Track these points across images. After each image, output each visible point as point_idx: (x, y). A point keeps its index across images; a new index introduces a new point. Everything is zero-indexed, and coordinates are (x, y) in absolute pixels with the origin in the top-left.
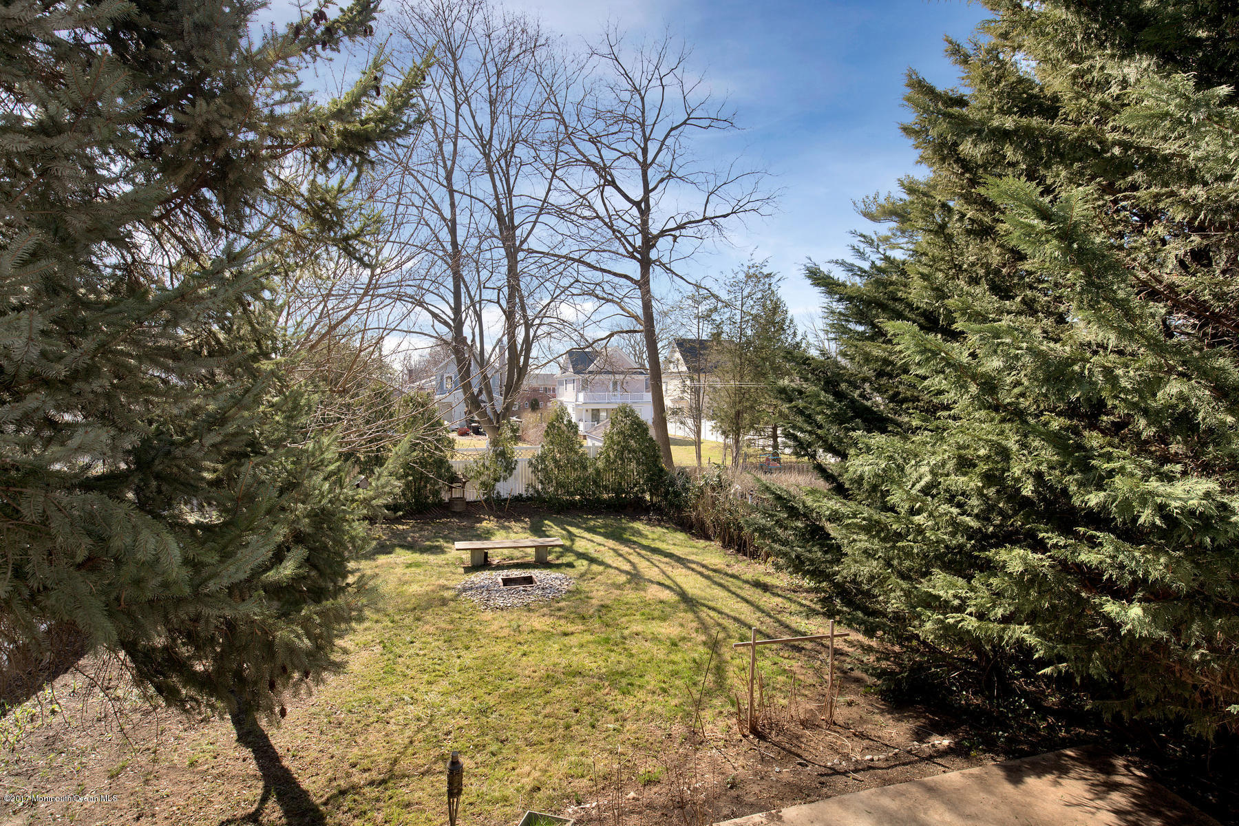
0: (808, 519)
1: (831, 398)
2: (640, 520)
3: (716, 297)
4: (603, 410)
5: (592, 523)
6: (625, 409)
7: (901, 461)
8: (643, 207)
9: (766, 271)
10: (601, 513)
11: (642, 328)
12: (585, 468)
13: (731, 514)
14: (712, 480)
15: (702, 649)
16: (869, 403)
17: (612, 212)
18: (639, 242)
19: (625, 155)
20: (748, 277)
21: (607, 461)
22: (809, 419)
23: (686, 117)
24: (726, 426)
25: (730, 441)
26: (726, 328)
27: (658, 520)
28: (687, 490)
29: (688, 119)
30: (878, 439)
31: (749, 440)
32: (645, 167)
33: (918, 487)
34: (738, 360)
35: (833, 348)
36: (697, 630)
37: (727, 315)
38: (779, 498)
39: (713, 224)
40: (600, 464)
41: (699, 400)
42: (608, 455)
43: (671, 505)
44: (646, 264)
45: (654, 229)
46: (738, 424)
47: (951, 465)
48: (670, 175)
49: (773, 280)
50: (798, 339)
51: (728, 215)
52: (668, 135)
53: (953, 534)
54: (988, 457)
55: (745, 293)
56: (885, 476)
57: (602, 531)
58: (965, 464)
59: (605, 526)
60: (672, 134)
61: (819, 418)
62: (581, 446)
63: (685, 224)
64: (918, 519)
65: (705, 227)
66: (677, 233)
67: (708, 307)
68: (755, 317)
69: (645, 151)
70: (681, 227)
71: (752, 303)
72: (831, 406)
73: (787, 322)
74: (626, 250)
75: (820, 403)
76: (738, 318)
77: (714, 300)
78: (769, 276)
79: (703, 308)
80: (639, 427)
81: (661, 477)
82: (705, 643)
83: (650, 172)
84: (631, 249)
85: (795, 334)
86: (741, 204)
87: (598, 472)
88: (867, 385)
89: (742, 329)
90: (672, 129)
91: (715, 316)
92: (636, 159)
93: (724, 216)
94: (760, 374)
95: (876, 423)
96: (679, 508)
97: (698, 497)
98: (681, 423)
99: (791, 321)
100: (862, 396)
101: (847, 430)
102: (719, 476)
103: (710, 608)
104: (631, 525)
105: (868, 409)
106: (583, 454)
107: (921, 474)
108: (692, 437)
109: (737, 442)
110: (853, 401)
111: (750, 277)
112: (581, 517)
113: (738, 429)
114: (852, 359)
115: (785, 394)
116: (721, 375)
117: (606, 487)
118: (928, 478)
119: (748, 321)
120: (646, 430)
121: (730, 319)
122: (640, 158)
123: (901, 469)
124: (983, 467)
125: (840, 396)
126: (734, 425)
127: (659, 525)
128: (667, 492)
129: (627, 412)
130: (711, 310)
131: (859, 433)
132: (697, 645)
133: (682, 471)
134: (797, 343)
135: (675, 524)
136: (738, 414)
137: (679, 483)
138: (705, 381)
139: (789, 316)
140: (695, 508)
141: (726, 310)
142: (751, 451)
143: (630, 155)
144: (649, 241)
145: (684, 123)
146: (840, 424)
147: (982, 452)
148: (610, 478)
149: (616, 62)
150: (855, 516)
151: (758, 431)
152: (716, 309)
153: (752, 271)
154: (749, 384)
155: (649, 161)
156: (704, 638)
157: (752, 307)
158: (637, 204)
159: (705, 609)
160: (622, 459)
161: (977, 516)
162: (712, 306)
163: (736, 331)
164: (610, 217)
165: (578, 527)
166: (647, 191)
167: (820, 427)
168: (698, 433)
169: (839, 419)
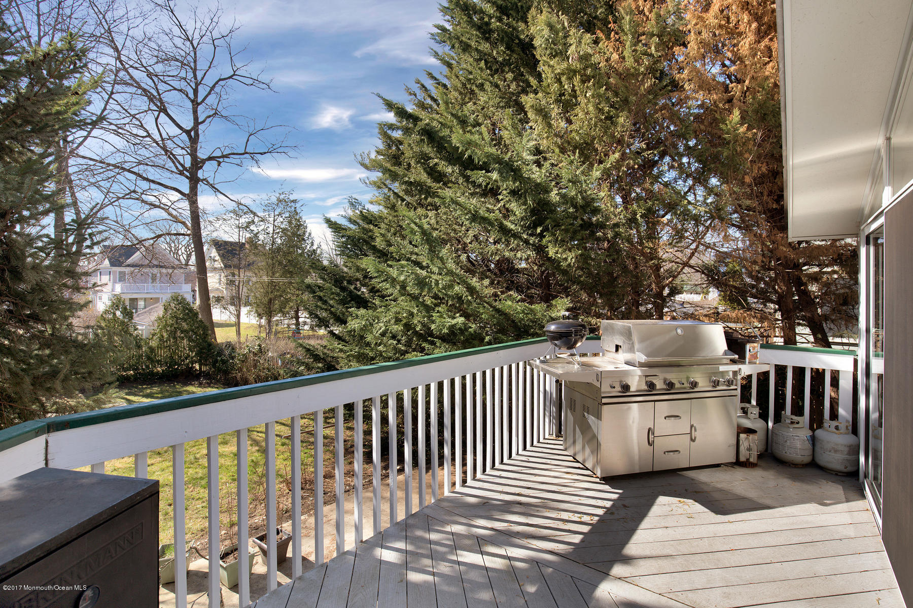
0: (325, 361)
1: (338, 290)
2: (192, 385)
3: (255, 214)
4: (141, 299)
5: (148, 391)
6: (177, 297)
7: (372, 321)
8: (193, 136)
9: (292, 198)
10: (155, 383)
11: (189, 232)
12: (139, 347)
13: (269, 370)
14: (253, 348)
15: (257, 454)
16: (359, 293)
17: (165, 136)
18: (188, 163)
19: (175, 89)
20: (279, 201)
21: (160, 340)
22: (325, 302)
23: (233, 73)
24: (260, 310)
25: (263, 321)
26: (261, 237)
27: (208, 383)
28: (233, 358)
29: (234, 75)
30: (362, 311)
31: (277, 320)
32: (195, 104)
33: (379, 332)
34: (270, 261)
35: (340, 261)
36: (251, 445)
37: (262, 228)
38: (308, 350)
39: (253, 158)
40: (153, 344)
41: (239, 291)
42: (163, 336)
43: (219, 370)
44: (194, 181)
45: (202, 154)
46: (270, 308)
47: (393, 321)
48: (216, 113)
49: (298, 205)
50: (315, 247)
51: (265, 153)
52: (217, 83)
53: (395, 354)
54: (406, 317)
55: (277, 213)
56: (364, 329)
57: (159, 396)
58: (398, 321)
59: (161, 392)
60: (220, 83)
61: (331, 302)
62: (136, 329)
63: (230, 154)
64: (381, 348)
65: (246, 159)
66: (221, 160)
67: (247, 220)
68: (284, 230)
69: (196, 92)
70: (227, 156)
71: (282, 220)
72: (338, 295)
73: (307, 235)
74: (177, 168)
75: (333, 293)
76: (271, 230)
77: (252, 216)
78: (294, 201)
79: (243, 220)
80: (188, 313)
81: (209, 350)
82: (258, 451)
83: (200, 109)
84: (181, 168)
85: (312, 244)
86: (275, 147)
87: (152, 349)
88: (358, 282)
89: (274, 239)
90: (220, 80)
91: (252, 227)
92: (187, 96)
93: (261, 154)
94: (287, 273)
95: (362, 303)
96: (226, 373)
97: (243, 361)
98: (224, 308)
99: (310, 234)
100: (355, 288)
101: (347, 308)
102: (260, 345)
103: (258, 432)
104: (185, 389)
105: (359, 296)
106: (137, 336)
107: (380, 327)
108: (233, 319)
109: (269, 322)
110: (351, 292)
111: (280, 201)
112: (136, 388)
113: (271, 312)
114: (350, 269)
115: (310, 288)
116: (256, 271)
117: (159, 362)
118: (383, 328)
119: (278, 233)
120: (196, 314)
121: (263, 230)
122: (191, 96)
123: (371, 325)
124: (404, 321)
125: (343, 289)
126: (267, 310)
127: (210, 386)
128: (216, 361)
129: (179, 300)
130: (249, 223)
131: (353, 309)
132: (252, 453)
133: (229, 345)
134: (314, 250)
135: (223, 384)
136: (270, 301)
137: (227, 352)
138: (244, 275)
139: (308, 230)
140: (240, 370)
141: (261, 223)
142: (279, 328)
143: (181, 91)
144: (197, 164)
145: (230, 77)
146: (344, 305)
147: (405, 315)
148: (163, 354)
149: (171, 13)
150: (351, 351)
151: (284, 314)
152: (253, 222)
153: (282, 197)
154: (279, 279)
155: (199, 100)
156: (257, 448)
157: (282, 222)
158: (188, 132)
159: (255, 433)
160: (175, 338)
161: (405, 345)
162: (250, 220)
163: (268, 240)
164: (163, 140)
165: (135, 395)
166: (197, 123)
167: (332, 307)
168: (238, 316)
169: (343, 302)
